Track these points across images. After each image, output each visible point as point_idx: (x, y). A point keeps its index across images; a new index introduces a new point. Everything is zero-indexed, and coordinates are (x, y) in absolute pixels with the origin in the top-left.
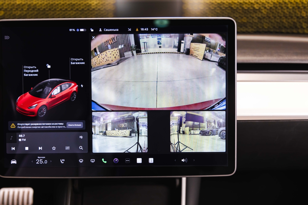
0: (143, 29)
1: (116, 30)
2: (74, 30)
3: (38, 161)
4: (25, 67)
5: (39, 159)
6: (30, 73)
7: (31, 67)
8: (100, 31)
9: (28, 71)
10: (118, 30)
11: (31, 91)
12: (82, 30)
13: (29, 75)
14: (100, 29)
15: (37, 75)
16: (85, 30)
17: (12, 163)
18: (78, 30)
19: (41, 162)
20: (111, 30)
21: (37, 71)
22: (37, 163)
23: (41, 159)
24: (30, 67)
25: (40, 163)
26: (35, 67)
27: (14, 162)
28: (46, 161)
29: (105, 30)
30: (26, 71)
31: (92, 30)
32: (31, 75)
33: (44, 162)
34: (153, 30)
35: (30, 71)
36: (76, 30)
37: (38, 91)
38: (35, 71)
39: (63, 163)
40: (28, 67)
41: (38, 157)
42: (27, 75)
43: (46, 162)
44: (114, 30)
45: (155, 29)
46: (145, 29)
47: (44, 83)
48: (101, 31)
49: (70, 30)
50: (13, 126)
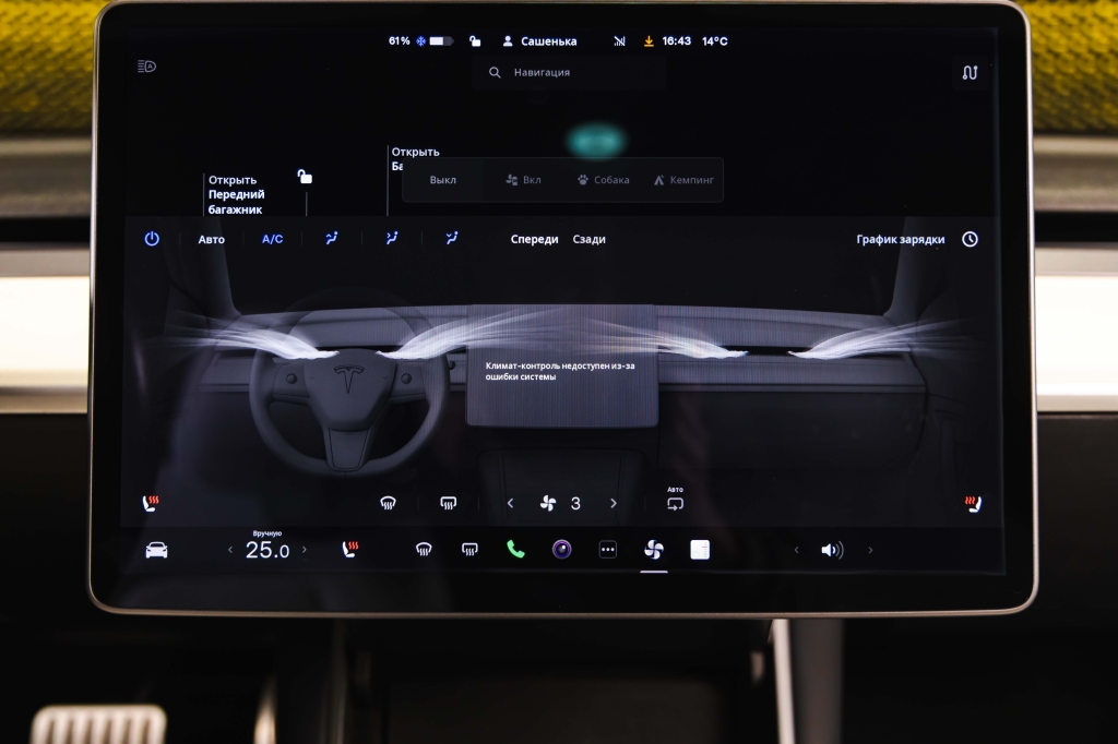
0: (671, 38)
1: (567, 42)
2: (406, 41)
3: (252, 547)
4: (214, 179)
5: (259, 540)
6: (231, 203)
7: (239, 182)
8: (505, 45)
9: (225, 196)
10: (574, 42)
12: (436, 41)
13: (230, 211)
14: (508, 38)
15: (259, 210)
16: (450, 41)
17: (148, 555)
18: (421, 41)
19: (266, 552)
20: (548, 42)
21: (261, 194)
22: (249, 556)
23: (266, 538)
24: (231, 181)
25: (259, 556)
26: (254, 182)
27: (156, 551)
28: (285, 550)
29: (526, 41)
30: (218, 195)
31: (477, 44)
32: (237, 210)
33: (276, 551)
34: (711, 42)
35: (232, 195)
36: (413, 40)
38: (253, 195)
39: (352, 555)
40: (225, 181)
41: (256, 533)
42: (219, 211)
43: (284, 554)
44: (561, 43)
45: (717, 39)
46: (681, 41)
48: (510, 44)
49: (392, 40)
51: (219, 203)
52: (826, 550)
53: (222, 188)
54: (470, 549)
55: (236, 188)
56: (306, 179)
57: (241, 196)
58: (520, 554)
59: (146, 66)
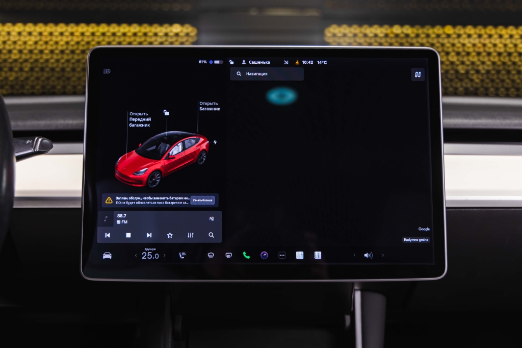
0: (305, 61)
1: (266, 63)
2: (205, 62)
3: (144, 254)
4: (132, 114)
5: (147, 252)
6: (138, 122)
7: (141, 114)
8: (243, 63)
9: (136, 120)
10: (269, 63)
11: (139, 149)
12: (217, 62)
13: (137, 126)
14: (244, 61)
15: (149, 125)
16: (222, 62)
17: (104, 257)
18: (211, 62)
19: (150, 257)
20: (259, 62)
21: (150, 119)
22: (143, 258)
23: (150, 251)
25: (147, 258)
26: (147, 114)
27: (107, 256)
28: (157, 255)
29: (251, 62)
30: (133, 120)
31: (232, 63)
32: (140, 125)
33: (154, 256)
34: (321, 63)
35: (139, 119)
36: (208, 61)
37: (149, 150)
38: (147, 120)
39: (183, 257)
40: (136, 114)
41: (146, 249)
42: (133, 125)
43: (157, 257)
44: (264, 63)
45: (323, 62)
46: (309, 62)
47: (158, 137)
48: (245, 63)
49: (200, 62)
50: (109, 201)
51: (133, 122)
52: (366, 255)
53: (135, 117)
54: (229, 255)
55: (140, 117)
56: (167, 114)
57: (142, 120)
58: (248, 257)
59: (107, 71)
